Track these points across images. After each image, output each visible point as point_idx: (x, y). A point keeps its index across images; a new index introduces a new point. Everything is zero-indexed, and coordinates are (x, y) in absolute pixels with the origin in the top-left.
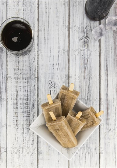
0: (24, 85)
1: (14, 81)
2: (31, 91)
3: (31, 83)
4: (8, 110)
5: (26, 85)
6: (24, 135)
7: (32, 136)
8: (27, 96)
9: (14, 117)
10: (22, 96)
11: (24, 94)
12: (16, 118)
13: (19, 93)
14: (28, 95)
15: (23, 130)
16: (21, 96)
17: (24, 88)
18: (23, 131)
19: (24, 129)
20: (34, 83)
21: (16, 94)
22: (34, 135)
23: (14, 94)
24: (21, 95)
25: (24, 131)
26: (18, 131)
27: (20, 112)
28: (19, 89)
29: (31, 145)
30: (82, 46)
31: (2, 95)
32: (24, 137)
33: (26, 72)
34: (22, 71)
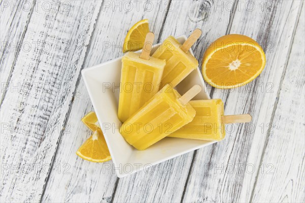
0: (57, 53)
1: (39, 38)
2: (67, 69)
3: (71, 54)
4: (7, 93)
5: (62, 54)
6: (25, 155)
7: (39, 160)
8: (55, 76)
9: (15, 112)
10: (46, 74)
11: (51, 71)
12: (19, 114)
13: (42, 66)
14: (57, 75)
15: (26, 143)
16: (43, 73)
17: (55, 58)
18: (24, 145)
19: (28, 143)
20: (78, 56)
21: (34, 66)
22: (45, 160)
23: (31, 65)
24: (44, 71)
25: (27, 146)
26: (15, 143)
27: (31, 104)
28: (43, 57)
29: (32, 179)
30: (195, 13)
31: (6, 59)
32: (22, 159)
33: (68, 29)
34: (60, 24)
